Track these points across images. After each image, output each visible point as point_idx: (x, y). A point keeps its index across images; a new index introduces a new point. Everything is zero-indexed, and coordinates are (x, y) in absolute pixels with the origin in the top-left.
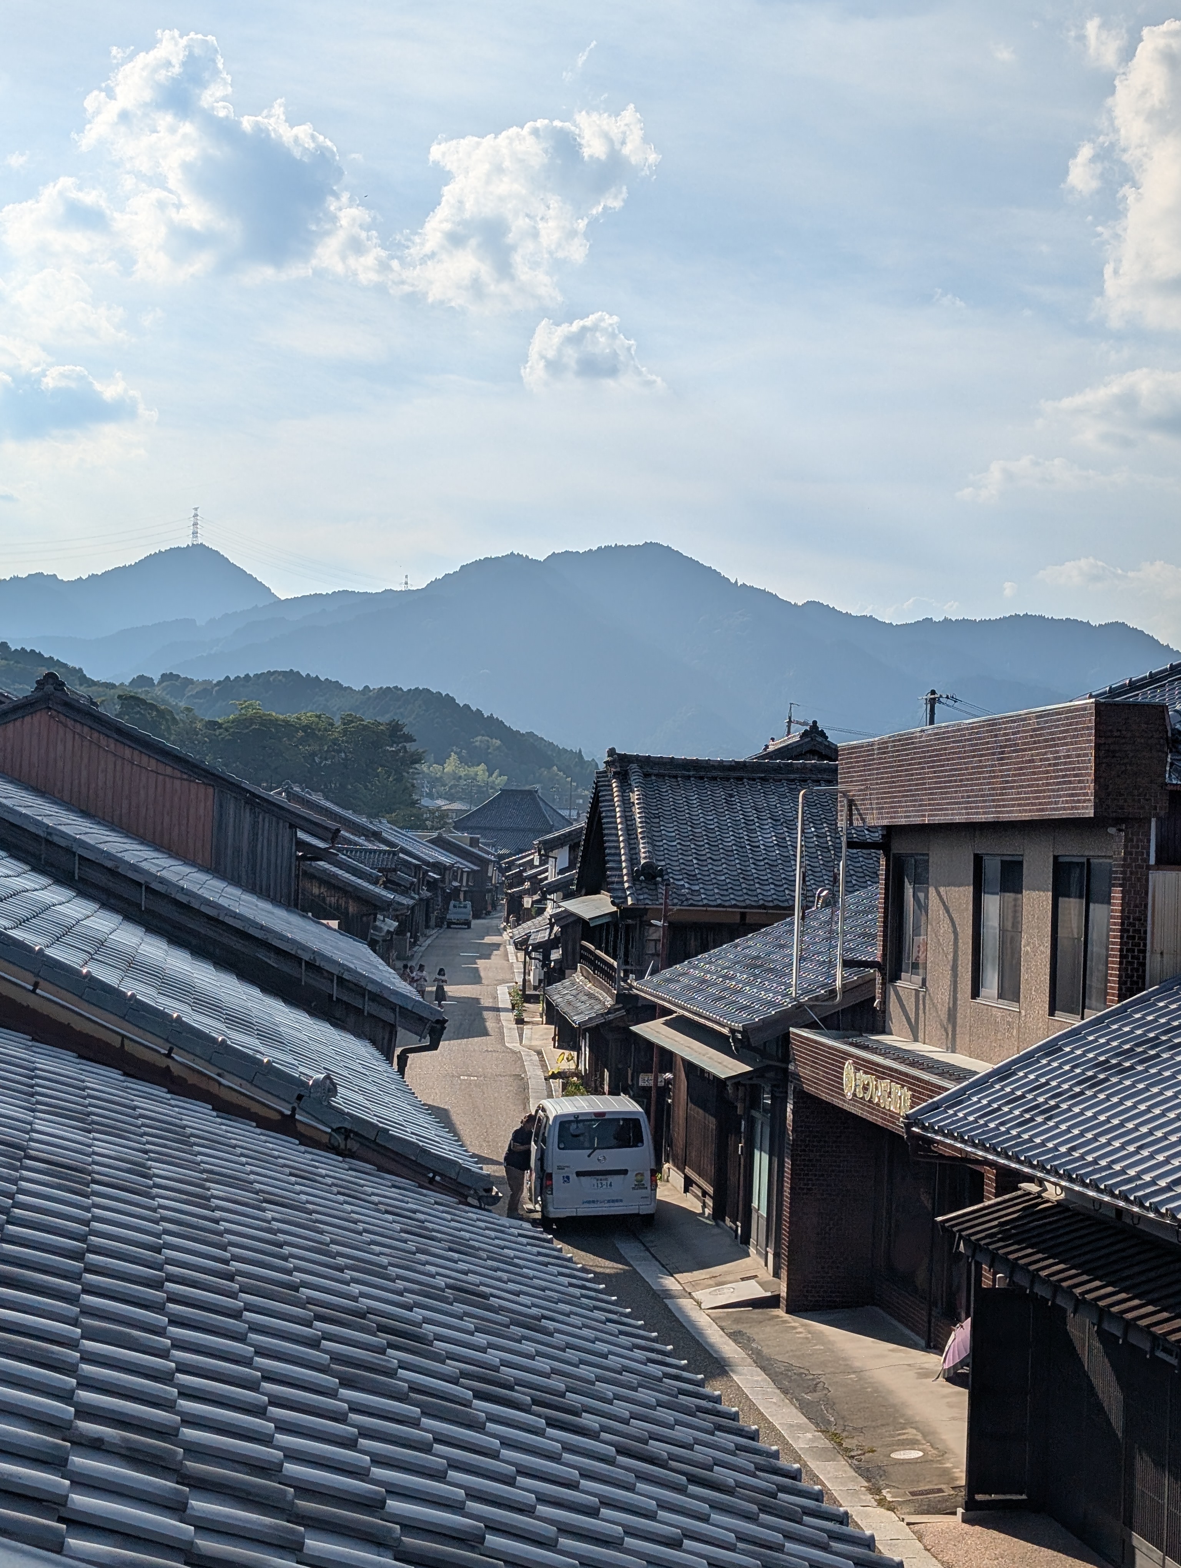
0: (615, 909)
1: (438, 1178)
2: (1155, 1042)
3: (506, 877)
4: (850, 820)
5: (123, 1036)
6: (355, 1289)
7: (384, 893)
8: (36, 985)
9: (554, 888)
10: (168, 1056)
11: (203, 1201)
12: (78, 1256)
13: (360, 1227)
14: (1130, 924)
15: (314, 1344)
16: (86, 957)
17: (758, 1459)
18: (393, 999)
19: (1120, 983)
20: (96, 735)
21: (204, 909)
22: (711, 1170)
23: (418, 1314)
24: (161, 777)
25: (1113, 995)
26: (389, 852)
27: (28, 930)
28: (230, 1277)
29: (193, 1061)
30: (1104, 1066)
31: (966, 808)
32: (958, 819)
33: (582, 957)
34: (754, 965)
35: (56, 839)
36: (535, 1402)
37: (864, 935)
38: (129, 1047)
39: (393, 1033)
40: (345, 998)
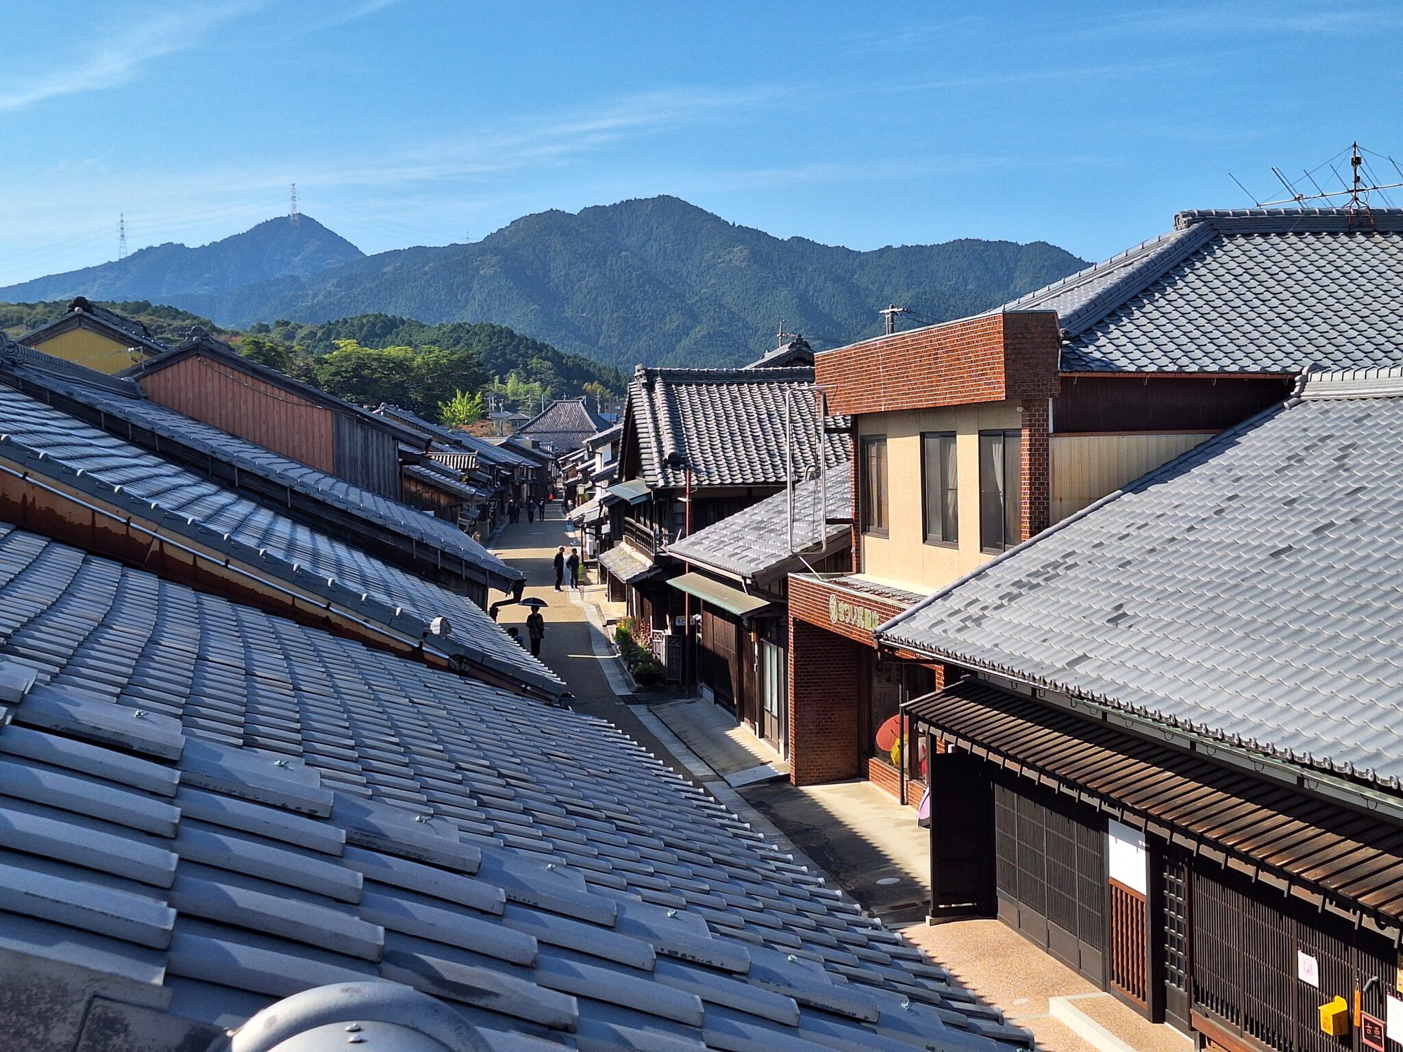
0: (649, 490)
1: (529, 688)
3: (563, 471)
4: (827, 411)
5: (294, 596)
7: (467, 488)
9: (601, 477)
10: (327, 609)
14: (1036, 479)
16: (260, 542)
18: (485, 566)
19: (1030, 523)
24: (290, 405)
25: (1026, 532)
27: (217, 523)
29: (346, 612)
31: (911, 397)
32: (906, 406)
33: (626, 529)
34: (757, 527)
35: (219, 456)
38: (298, 604)
39: (486, 591)
40: (447, 567)
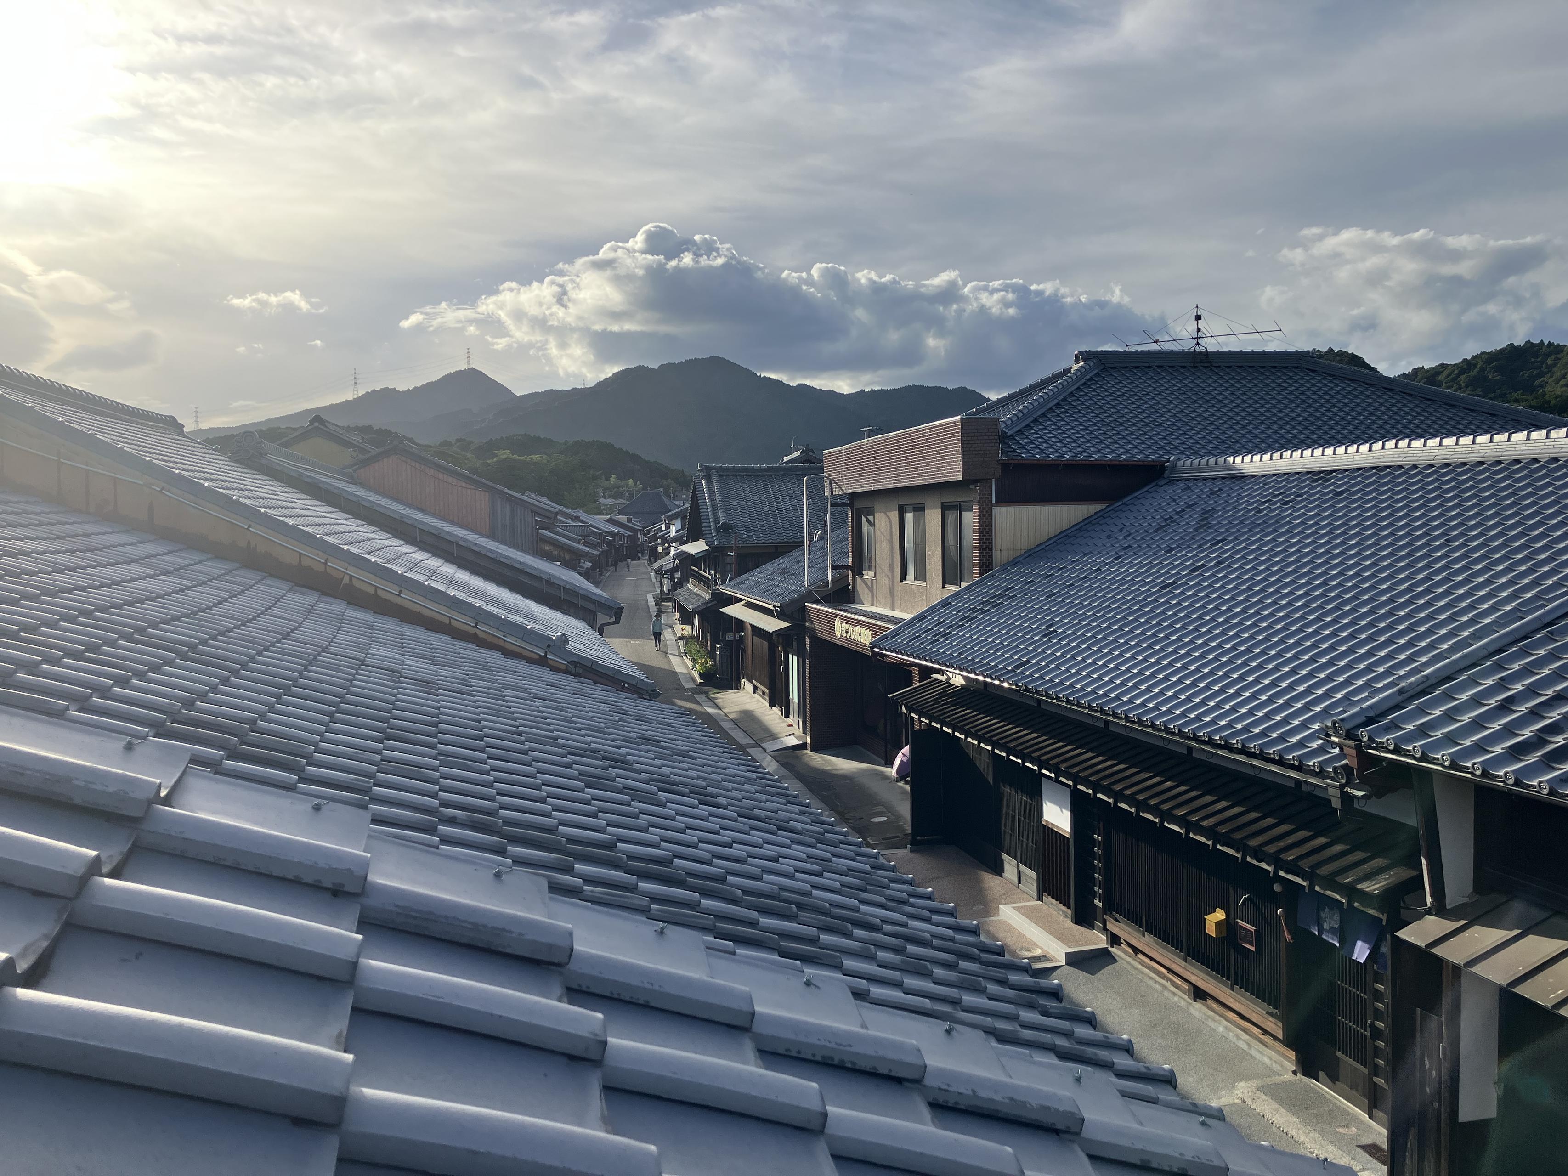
0: (708, 548)
1: (626, 685)
2: (1000, 596)
3: (648, 537)
4: (832, 491)
6: (588, 739)
7: (584, 548)
8: (400, 592)
9: (674, 540)
10: (475, 627)
11: (502, 698)
12: (435, 725)
13: (587, 709)
14: (983, 536)
15: (569, 766)
16: (427, 578)
17: (812, 817)
18: (594, 597)
19: (979, 567)
20: (423, 467)
21: (488, 554)
22: (767, 680)
23: (623, 751)
24: (460, 488)
25: (976, 574)
26: (585, 526)
27: (394, 564)
28: (520, 734)
29: (489, 629)
30: (974, 610)
31: (893, 480)
32: (889, 486)
33: (692, 576)
34: (783, 572)
35: (406, 520)
36: (691, 792)
37: (842, 553)
38: (454, 623)
39: (594, 613)
40: (567, 598)
